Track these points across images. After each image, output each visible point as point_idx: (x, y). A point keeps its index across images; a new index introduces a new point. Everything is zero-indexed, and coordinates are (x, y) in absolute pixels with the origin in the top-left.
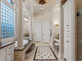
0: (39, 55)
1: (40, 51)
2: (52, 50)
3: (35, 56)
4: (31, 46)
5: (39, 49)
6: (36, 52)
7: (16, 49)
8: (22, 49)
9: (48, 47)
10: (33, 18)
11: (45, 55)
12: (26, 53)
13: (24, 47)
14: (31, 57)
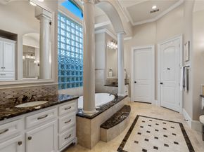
0: (136, 142)
1: (143, 131)
2: (187, 138)
3: (125, 140)
4: (120, 111)
5: (142, 124)
6: (130, 130)
7: (81, 113)
8: (91, 115)
9: (173, 125)
10: (130, 38)
11: (156, 148)
12: (101, 126)
13: (97, 111)
14: (114, 140)
